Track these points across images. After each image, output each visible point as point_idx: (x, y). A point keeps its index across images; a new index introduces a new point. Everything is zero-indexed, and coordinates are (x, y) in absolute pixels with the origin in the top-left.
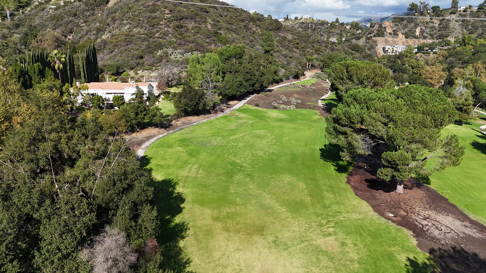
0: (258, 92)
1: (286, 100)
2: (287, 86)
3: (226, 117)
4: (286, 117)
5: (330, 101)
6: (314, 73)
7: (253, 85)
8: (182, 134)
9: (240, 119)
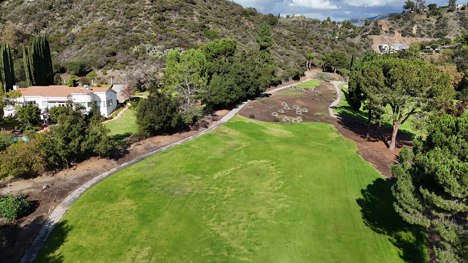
0: (252, 98)
1: (289, 109)
2: (287, 89)
3: (210, 135)
4: (293, 136)
5: (343, 110)
6: (315, 73)
7: (247, 90)
9: (229, 139)
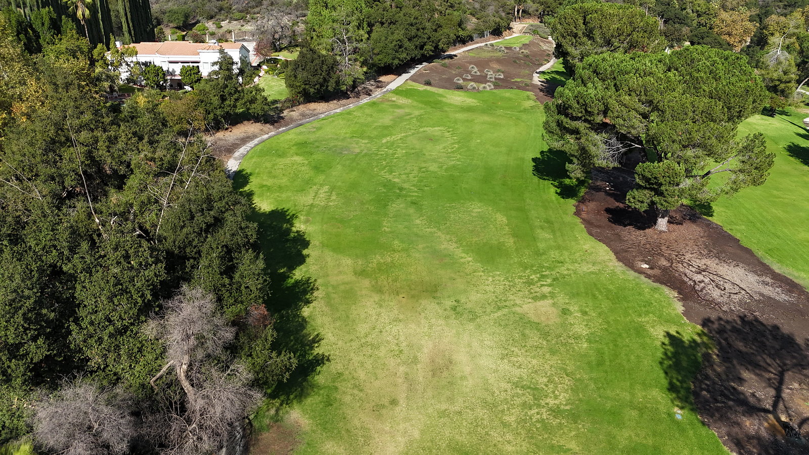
0: (429, 59)
1: (478, 73)
2: (480, 48)
3: (374, 103)
4: (479, 104)
5: (553, 75)
6: (527, 25)
7: (422, 48)
8: (301, 133)
9: (399, 107)
